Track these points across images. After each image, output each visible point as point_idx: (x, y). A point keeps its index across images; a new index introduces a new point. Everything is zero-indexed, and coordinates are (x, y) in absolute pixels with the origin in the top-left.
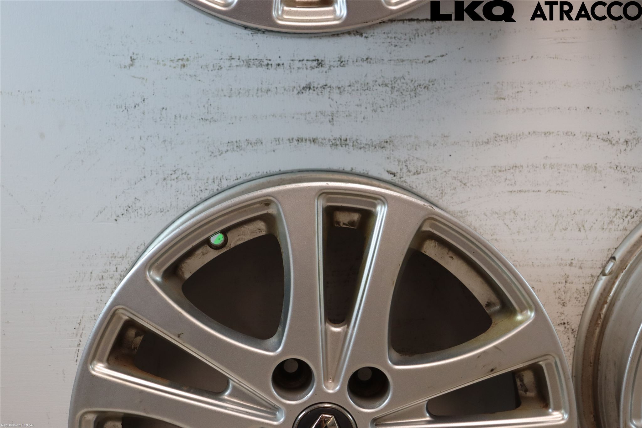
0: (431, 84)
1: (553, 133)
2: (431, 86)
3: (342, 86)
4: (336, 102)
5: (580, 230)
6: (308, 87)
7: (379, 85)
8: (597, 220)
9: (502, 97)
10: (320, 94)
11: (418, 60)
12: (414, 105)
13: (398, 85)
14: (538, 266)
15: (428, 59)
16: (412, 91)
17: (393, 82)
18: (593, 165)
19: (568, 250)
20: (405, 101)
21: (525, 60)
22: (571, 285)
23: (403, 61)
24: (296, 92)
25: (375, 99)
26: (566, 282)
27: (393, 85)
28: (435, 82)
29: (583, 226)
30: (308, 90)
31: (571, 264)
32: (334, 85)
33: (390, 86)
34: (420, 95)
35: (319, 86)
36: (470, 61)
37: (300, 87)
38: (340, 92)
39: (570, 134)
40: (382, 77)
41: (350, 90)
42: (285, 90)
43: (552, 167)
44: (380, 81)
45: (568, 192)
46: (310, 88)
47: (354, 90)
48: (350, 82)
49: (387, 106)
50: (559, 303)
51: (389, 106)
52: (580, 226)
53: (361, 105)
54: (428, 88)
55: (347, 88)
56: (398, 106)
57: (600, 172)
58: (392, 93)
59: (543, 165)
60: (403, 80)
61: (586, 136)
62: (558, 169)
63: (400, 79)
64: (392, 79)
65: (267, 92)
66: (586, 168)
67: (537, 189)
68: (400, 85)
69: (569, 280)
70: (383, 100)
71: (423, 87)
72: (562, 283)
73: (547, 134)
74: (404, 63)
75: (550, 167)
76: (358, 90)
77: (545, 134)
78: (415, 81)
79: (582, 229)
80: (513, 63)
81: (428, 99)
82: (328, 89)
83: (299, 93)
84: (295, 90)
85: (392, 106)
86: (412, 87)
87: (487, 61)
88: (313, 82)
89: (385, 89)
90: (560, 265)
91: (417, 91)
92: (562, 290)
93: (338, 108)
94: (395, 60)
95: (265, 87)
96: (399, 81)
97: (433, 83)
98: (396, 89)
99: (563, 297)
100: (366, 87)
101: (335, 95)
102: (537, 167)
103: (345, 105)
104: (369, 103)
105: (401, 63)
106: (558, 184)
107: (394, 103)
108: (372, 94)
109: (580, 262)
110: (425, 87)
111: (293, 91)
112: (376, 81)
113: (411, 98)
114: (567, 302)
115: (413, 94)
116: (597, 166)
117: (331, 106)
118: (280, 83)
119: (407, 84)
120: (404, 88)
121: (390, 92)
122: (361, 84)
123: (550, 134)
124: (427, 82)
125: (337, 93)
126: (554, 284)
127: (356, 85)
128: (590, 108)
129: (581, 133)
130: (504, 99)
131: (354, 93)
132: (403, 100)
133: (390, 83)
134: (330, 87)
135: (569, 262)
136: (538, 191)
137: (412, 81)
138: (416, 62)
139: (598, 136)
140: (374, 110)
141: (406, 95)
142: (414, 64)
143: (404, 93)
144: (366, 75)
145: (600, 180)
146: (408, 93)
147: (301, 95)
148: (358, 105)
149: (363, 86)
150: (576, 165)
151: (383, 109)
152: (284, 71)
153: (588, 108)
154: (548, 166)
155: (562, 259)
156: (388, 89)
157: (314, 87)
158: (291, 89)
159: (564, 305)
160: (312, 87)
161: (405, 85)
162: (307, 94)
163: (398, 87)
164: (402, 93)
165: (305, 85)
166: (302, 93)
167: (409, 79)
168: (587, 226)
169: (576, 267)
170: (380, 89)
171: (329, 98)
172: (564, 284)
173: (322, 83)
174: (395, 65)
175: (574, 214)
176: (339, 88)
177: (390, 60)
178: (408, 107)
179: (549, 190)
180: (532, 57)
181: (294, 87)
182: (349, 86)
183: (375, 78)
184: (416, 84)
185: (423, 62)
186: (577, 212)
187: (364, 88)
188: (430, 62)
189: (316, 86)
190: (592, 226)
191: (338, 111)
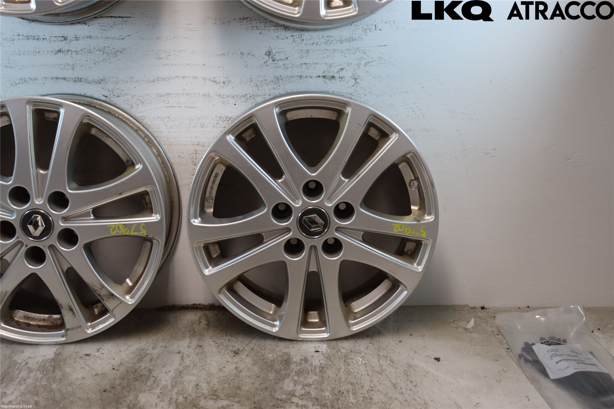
0: (123, 50)
1: (187, 77)
2: (124, 51)
3: (77, 51)
4: (75, 59)
5: (202, 127)
6: (60, 51)
7: (97, 50)
8: (210, 122)
9: (160, 58)
10: (66, 54)
11: (116, 38)
12: (115, 61)
13: (106, 50)
14: (182, 145)
15: (121, 37)
16: (113, 54)
17: (104, 49)
18: (208, 94)
19: (197, 137)
20: (110, 59)
21: (171, 39)
22: (198, 155)
23: (108, 38)
24: (53, 53)
25: (95, 57)
26: (196, 153)
27: (104, 51)
28: (126, 50)
29: (204, 125)
30: (60, 52)
31: (198, 145)
32: (73, 50)
33: (102, 51)
34: (118, 56)
35: (65, 50)
36: (143, 39)
37: (55, 51)
38: (77, 54)
39: (195, 77)
40: (98, 46)
41: (82, 53)
42: (48, 52)
43: (187, 94)
44: (97, 48)
45: (195, 108)
46: (61, 52)
47: (83, 53)
48: (81, 48)
49: (101, 61)
50: (193, 164)
51: (102, 61)
52: (202, 125)
53: (88, 61)
54: (122, 53)
55: (80, 52)
56: (107, 61)
57: (211, 98)
58: (103, 55)
59: (183, 93)
60: (109, 48)
61: (203, 79)
62: (190, 96)
63: (107, 47)
64: (103, 48)
65: (38, 53)
66: (204, 95)
67: (180, 106)
68: (107, 51)
69: (198, 152)
70: (99, 58)
71: (119, 52)
72: (194, 154)
73: (184, 78)
74: (109, 39)
75: (186, 94)
76: (85, 53)
77: (183, 78)
78: (115, 49)
79: (203, 126)
80: (165, 40)
81: (122, 58)
82: (70, 52)
83: (55, 54)
84: (53, 52)
85: (104, 61)
86: (114, 52)
87: (152, 39)
88: (62, 48)
89: (99, 52)
90: (193, 145)
91: (117, 54)
92: (194, 157)
93: (76, 62)
94: (104, 38)
95: (37, 50)
96: (107, 48)
97: (124, 50)
98: (105, 53)
99: (195, 161)
100: (90, 51)
101: (74, 55)
102: (179, 95)
103: (80, 60)
104: (92, 60)
105: (107, 39)
106: (190, 103)
107: (105, 60)
108: (93, 55)
109: (203, 144)
110: (120, 52)
111: (52, 53)
112: (95, 48)
113: (113, 57)
114: (197, 164)
115: (114, 55)
116: (210, 94)
117: (72, 61)
118: (45, 48)
119: (111, 50)
120: (109, 52)
121: (102, 54)
122: (87, 50)
123: (185, 77)
124: (121, 50)
125: (75, 54)
126: (190, 154)
127: (85, 50)
128: (205, 64)
129: (201, 77)
130: (161, 59)
131: (84, 54)
132: (109, 58)
133: (102, 49)
134: (71, 51)
135: (197, 143)
136: (181, 107)
137: (113, 49)
138: (115, 39)
139: (209, 79)
140: (94, 63)
141: (111, 56)
142: (114, 40)
143: (110, 55)
144: (89, 45)
145: (212, 102)
146: (112, 55)
147: (56, 55)
148: (86, 61)
149: (88, 51)
150: (199, 94)
151: (99, 63)
152: (47, 42)
153: (204, 64)
154: (185, 94)
155: (194, 142)
156: (102, 53)
157: (63, 51)
158: (51, 51)
159: (195, 165)
160: (62, 51)
161: (110, 51)
162: (59, 55)
163: (107, 52)
164: (108, 55)
165: (58, 50)
166: (57, 54)
167: (112, 48)
168: (206, 125)
169: (200, 146)
170: (98, 52)
171: (71, 57)
172: (195, 155)
173: (67, 49)
174: (104, 40)
175: (199, 119)
176: (76, 51)
177: (102, 38)
178: (112, 62)
179: (186, 107)
180: (174, 37)
181: (53, 51)
182: (81, 51)
183: (94, 47)
184: (116, 51)
185: (118, 39)
186: (200, 118)
187: (89, 52)
188: (122, 39)
189: (64, 50)
190: (208, 125)
191: (76, 64)
